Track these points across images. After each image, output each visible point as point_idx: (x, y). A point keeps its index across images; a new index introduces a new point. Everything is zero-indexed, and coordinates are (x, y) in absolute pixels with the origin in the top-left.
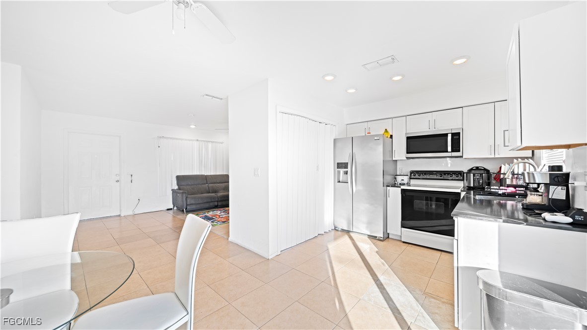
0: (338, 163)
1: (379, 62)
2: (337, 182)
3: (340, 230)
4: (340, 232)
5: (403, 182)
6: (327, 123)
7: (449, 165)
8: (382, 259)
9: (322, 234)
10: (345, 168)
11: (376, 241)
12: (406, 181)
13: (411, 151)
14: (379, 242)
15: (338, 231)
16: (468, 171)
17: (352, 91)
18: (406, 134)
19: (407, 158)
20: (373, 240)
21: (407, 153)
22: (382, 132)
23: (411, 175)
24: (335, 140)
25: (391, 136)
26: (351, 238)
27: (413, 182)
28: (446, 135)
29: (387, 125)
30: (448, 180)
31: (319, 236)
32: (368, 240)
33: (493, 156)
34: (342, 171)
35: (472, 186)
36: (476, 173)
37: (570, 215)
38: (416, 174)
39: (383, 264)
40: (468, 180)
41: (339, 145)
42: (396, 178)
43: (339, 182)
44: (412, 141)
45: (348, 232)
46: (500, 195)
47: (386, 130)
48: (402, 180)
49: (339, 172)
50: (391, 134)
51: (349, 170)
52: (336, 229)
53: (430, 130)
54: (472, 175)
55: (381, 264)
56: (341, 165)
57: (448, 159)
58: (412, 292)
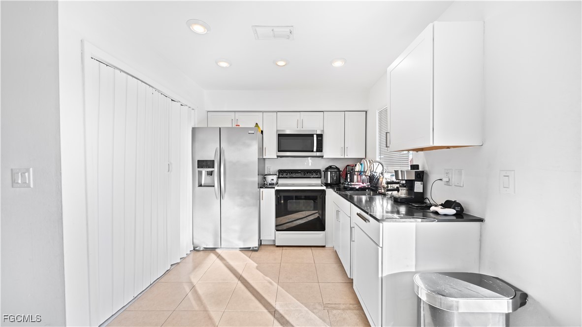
0: (199, 161)
1: (275, 29)
2: (197, 186)
3: (202, 249)
4: (201, 253)
5: (273, 182)
6: (184, 103)
7: (310, 164)
8: (266, 276)
9: (178, 263)
10: (209, 167)
11: (250, 253)
12: (275, 182)
13: (282, 149)
14: (254, 253)
15: (198, 251)
16: (325, 169)
17: (224, 64)
18: (277, 131)
19: (278, 156)
20: (246, 253)
21: (279, 151)
22: (253, 125)
23: (279, 174)
24: (194, 129)
25: (262, 132)
26: (219, 256)
27: (281, 181)
28: (312, 135)
29: (257, 118)
30: (310, 178)
31: (173, 267)
32: (243, 255)
33: (343, 157)
34: (204, 171)
35: (329, 182)
36: (333, 172)
37: (452, 207)
38: (283, 174)
39: (270, 283)
40: (326, 177)
41: (200, 136)
42: (265, 178)
43: (200, 186)
44: (283, 140)
45: (213, 250)
46: (357, 190)
47: (257, 124)
48: (273, 180)
49: (200, 173)
50: (262, 129)
51: (216, 169)
52: (195, 249)
53: (299, 129)
54: (329, 173)
55: (268, 284)
56: (202, 164)
57: (309, 158)
58: (314, 311)
